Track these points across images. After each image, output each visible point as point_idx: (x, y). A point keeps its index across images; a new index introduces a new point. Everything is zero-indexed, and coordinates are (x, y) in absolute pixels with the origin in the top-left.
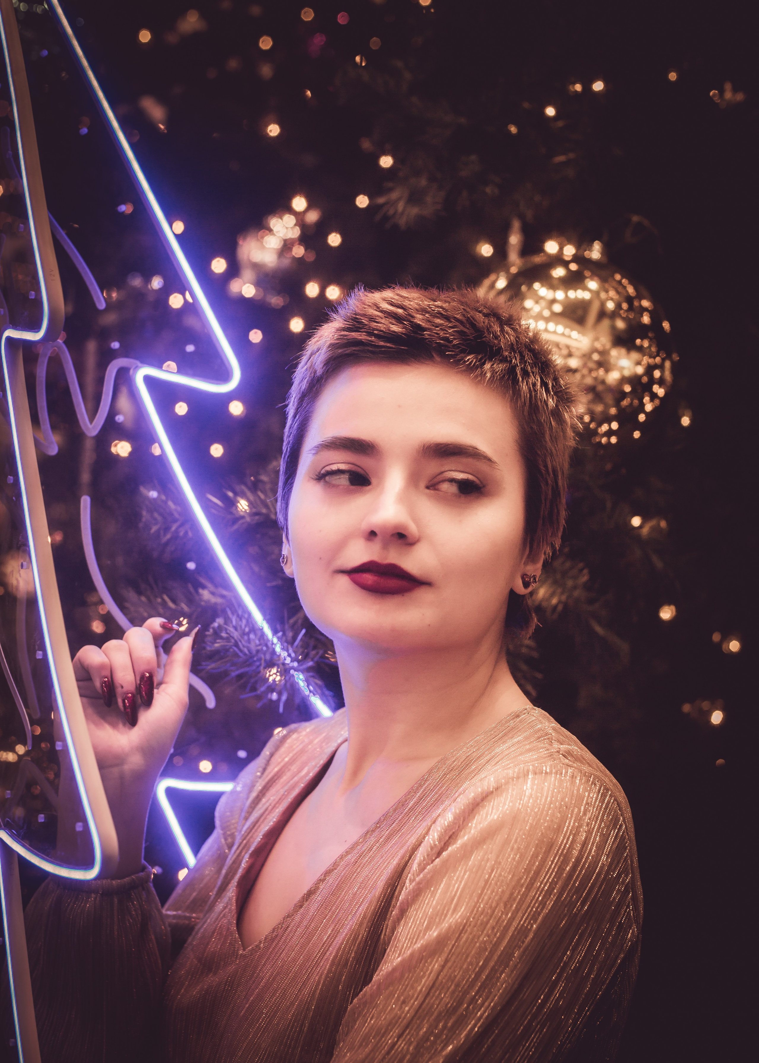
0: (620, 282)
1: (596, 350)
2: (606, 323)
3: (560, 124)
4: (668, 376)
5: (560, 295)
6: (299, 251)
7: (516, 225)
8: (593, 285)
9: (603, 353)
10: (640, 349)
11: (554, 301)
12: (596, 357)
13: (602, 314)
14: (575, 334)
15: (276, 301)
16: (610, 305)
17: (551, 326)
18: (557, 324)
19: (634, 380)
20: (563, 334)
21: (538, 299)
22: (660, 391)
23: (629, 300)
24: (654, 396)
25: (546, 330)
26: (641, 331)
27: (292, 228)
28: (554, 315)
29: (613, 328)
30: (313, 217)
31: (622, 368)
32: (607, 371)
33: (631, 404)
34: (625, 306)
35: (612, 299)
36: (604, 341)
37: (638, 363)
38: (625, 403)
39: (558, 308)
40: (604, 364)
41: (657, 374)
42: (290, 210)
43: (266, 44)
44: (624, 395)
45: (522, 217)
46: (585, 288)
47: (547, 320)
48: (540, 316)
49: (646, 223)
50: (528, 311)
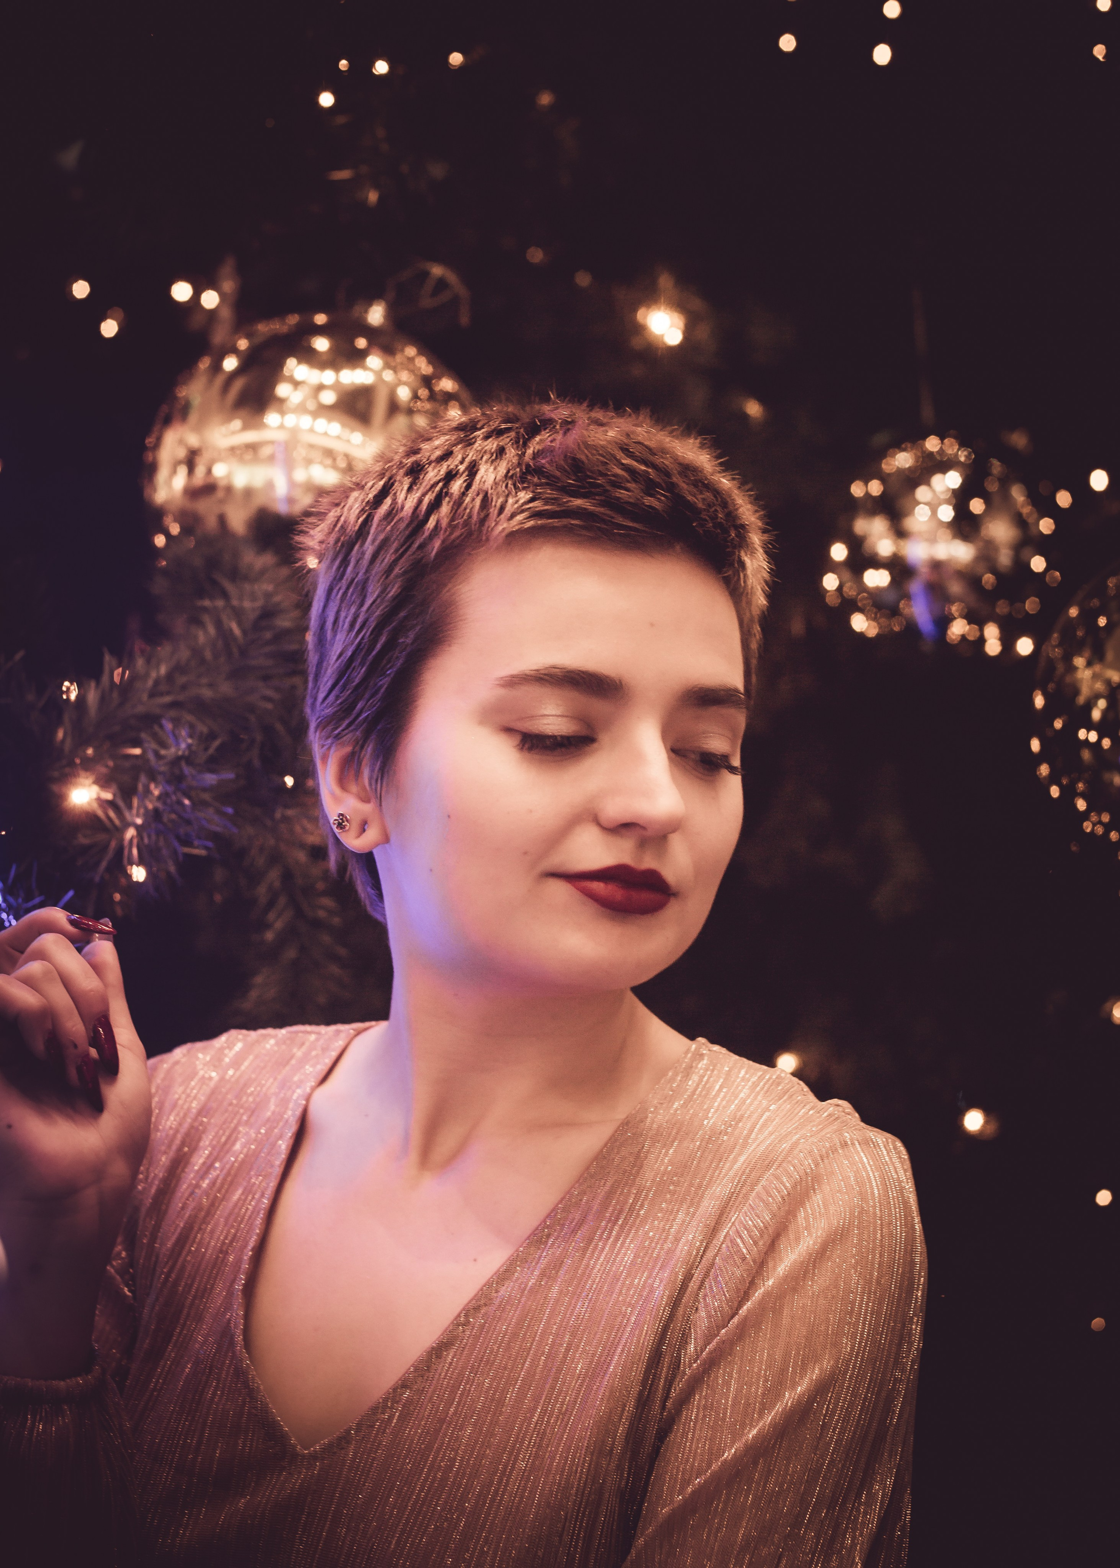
2: (400, 421)
3: (341, 120)
5: (328, 377)
8: (374, 361)
11: (321, 387)
13: (394, 407)
14: (357, 437)
16: (404, 394)
17: (321, 424)
18: (330, 420)
20: (338, 437)
21: (296, 384)
23: (427, 382)
25: (311, 430)
28: (323, 410)
34: (423, 393)
35: (405, 384)
39: (329, 398)
46: (365, 368)
47: (313, 415)
48: (301, 409)
49: (452, 278)
50: (282, 401)
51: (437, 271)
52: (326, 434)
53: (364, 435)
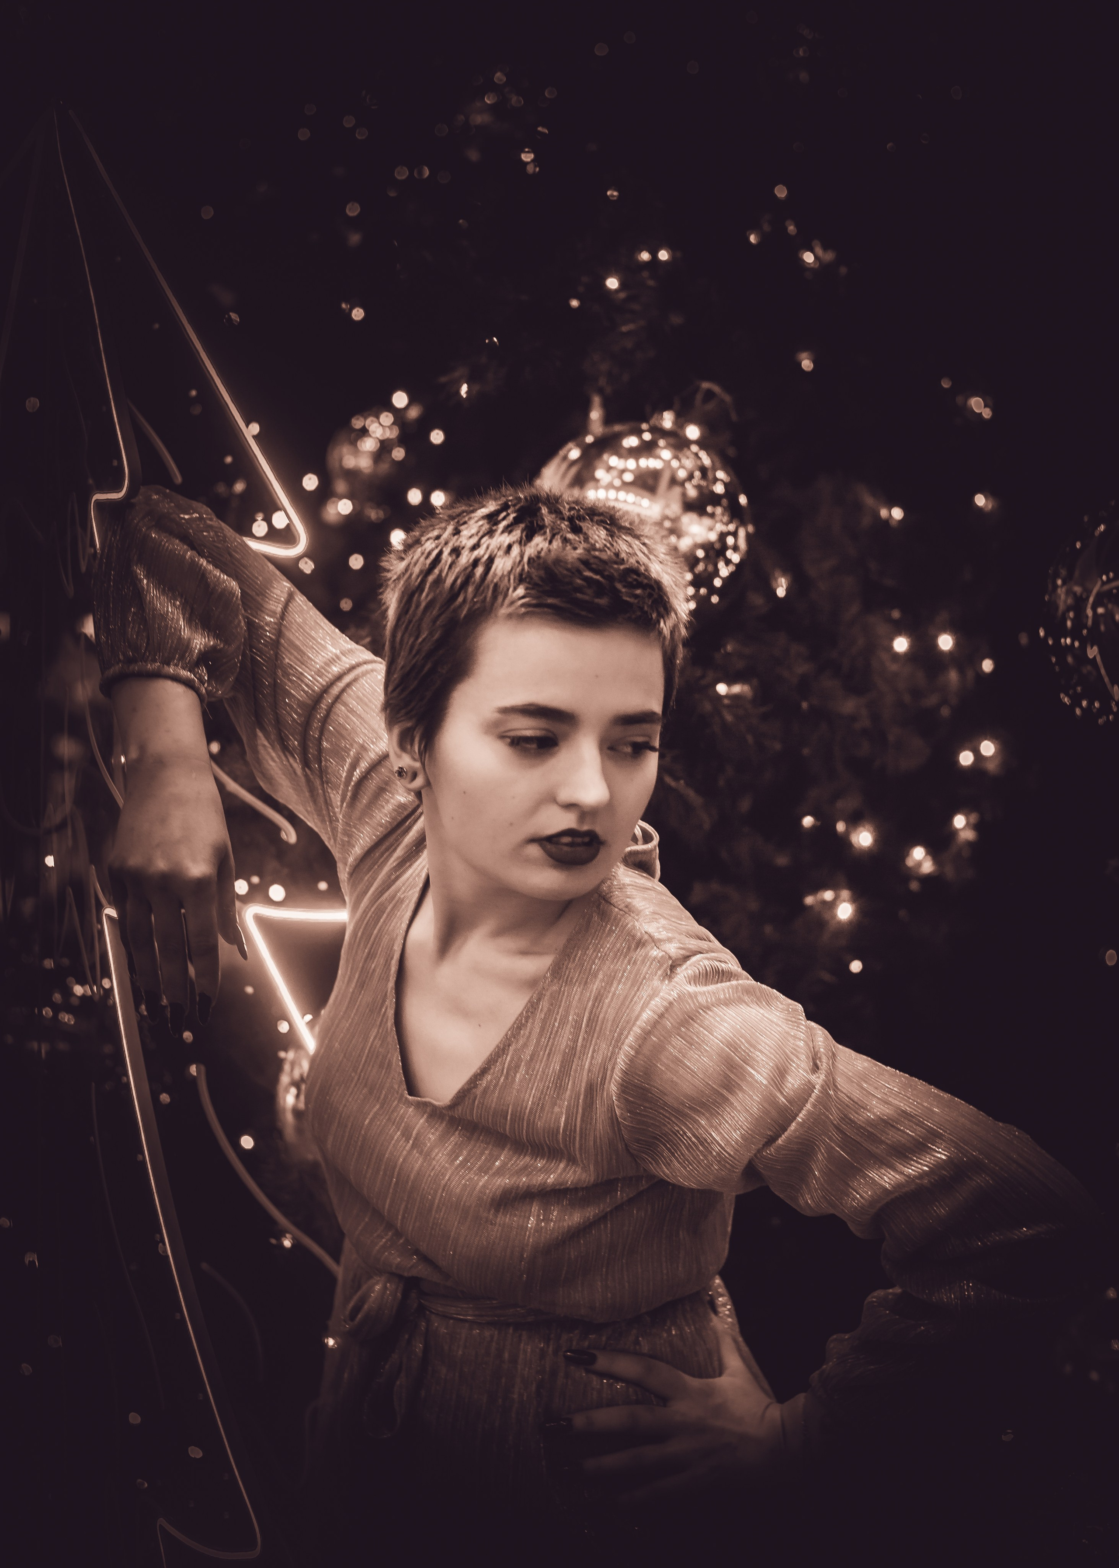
0: (696, 455)
1: (666, 518)
2: (677, 490)
3: (622, 295)
4: (742, 544)
5: (631, 464)
6: (399, 454)
7: (597, 400)
8: (666, 454)
9: (675, 520)
10: (712, 516)
11: (623, 471)
12: (667, 524)
13: (674, 481)
14: (645, 502)
15: (374, 514)
16: (682, 473)
17: (622, 495)
18: (628, 492)
19: (707, 547)
20: (634, 503)
21: (609, 469)
22: (735, 558)
23: (703, 470)
24: (728, 562)
25: (617, 500)
26: (715, 499)
27: (389, 427)
28: (625, 485)
29: (684, 495)
30: (414, 413)
31: (694, 536)
32: (679, 536)
33: (706, 569)
34: (697, 474)
35: (684, 467)
36: (675, 508)
37: (711, 529)
38: (701, 567)
39: (629, 477)
40: (675, 531)
41: (730, 540)
42: (388, 406)
43: (353, 210)
44: (697, 560)
45: (601, 391)
46: (658, 457)
47: (618, 489)
48: (610, 486)
49: (716, 389)
50: (597, 481)
51: (706, 385)
52: (625, 501)
53: (650, 500)
